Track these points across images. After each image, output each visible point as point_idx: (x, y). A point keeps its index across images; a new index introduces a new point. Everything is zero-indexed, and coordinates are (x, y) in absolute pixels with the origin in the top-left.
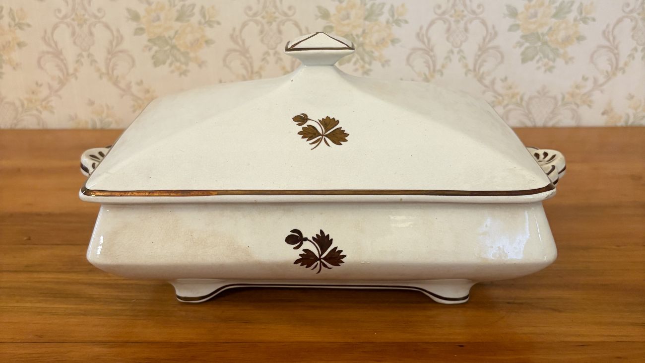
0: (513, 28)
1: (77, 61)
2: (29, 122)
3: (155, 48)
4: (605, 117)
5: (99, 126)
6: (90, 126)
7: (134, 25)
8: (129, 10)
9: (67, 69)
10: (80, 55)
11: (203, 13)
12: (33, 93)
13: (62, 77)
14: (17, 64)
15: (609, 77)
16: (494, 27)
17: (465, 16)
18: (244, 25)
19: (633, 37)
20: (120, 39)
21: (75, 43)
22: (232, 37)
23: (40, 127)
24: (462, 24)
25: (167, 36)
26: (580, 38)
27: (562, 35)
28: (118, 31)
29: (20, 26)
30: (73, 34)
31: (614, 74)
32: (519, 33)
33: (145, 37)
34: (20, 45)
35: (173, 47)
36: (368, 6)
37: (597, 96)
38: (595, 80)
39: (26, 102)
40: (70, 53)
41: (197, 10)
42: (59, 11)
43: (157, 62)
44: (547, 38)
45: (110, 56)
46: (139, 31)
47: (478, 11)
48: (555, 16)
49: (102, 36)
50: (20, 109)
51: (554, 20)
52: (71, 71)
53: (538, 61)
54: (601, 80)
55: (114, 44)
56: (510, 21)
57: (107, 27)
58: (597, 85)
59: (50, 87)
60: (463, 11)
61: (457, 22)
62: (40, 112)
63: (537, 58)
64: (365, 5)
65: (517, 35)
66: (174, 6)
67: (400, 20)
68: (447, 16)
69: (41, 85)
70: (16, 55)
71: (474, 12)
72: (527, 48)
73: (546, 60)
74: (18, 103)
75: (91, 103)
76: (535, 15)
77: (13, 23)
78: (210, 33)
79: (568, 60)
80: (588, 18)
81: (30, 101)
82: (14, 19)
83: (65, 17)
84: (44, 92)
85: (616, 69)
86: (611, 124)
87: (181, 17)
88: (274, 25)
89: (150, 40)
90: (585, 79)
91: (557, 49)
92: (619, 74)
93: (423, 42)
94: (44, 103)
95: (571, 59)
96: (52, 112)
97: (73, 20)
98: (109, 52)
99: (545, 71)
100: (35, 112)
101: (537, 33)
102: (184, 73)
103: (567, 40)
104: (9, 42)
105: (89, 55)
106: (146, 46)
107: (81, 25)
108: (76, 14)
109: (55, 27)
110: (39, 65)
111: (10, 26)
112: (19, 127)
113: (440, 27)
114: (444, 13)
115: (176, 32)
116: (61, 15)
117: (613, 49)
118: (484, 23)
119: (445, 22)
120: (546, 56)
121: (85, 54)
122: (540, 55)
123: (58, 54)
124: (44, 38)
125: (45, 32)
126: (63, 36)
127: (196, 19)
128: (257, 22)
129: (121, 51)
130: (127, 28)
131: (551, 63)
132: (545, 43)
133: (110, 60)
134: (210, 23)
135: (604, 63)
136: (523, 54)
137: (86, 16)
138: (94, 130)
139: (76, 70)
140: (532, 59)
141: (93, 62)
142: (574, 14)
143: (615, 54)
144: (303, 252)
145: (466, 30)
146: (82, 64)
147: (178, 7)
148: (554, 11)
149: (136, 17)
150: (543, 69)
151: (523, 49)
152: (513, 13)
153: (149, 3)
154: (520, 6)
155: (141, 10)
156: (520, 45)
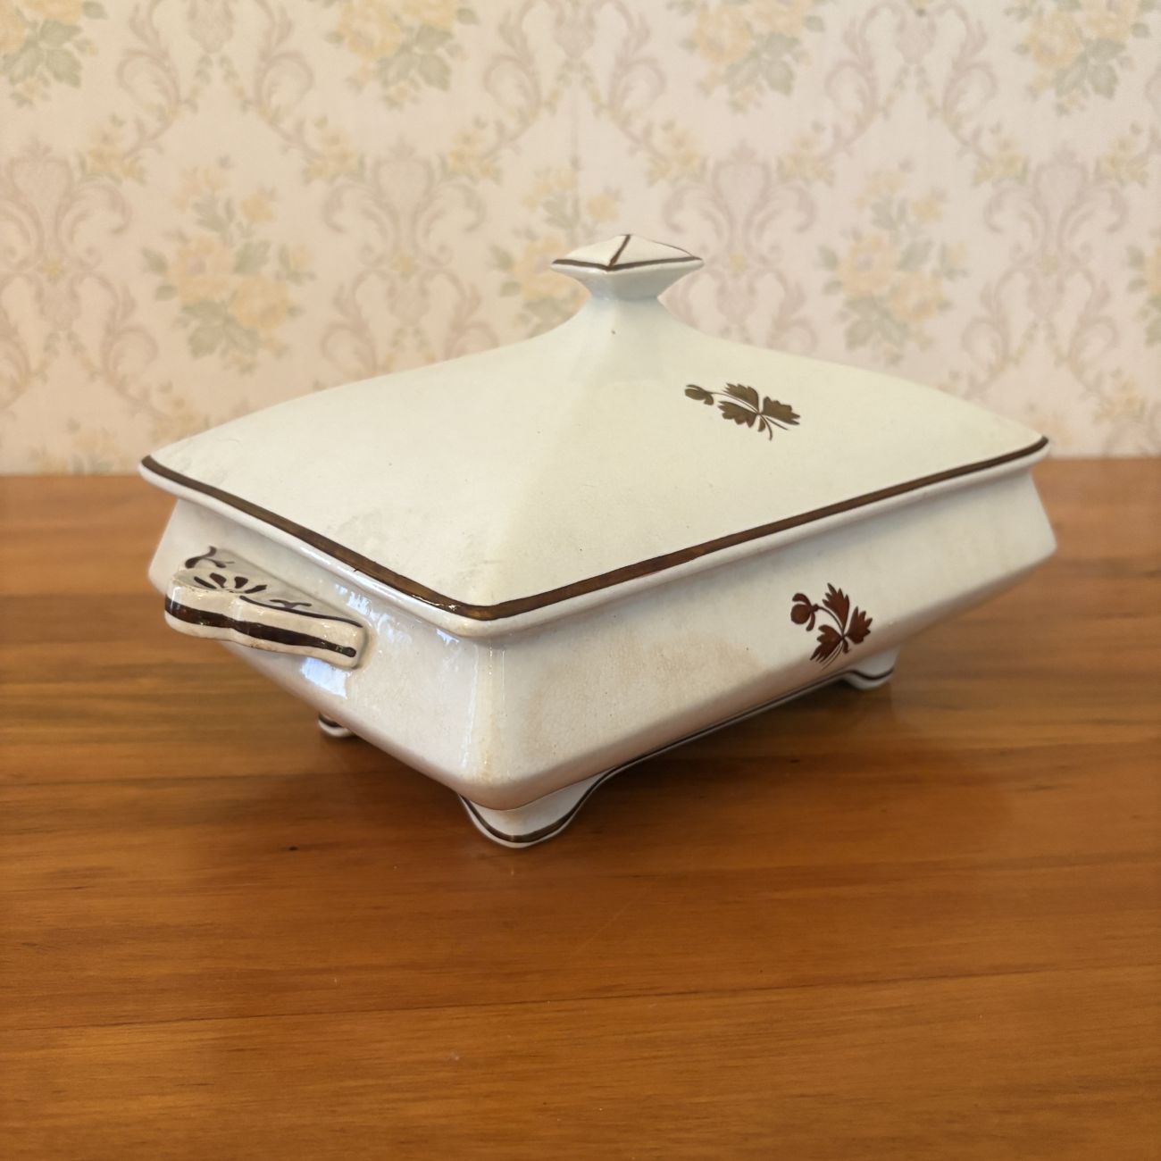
0: (832, 287)
1: (47, 348)
3: (195, 323)
5: (87, 468)
6: (70, 469)
7: (157, 280)
8: (146, 253)
9: (27, 361)
10: (52, 336)
11: (284, 257)
13: (16, 376)
15: (994, 373)
16: (798, 285)
17: (748, 266)
18: (359, 279)
19: (1030, 303)
20: (130, 306)
21: (42, 312)
22: (338, 302)
24: (744, 281)
25: (217, 300)
26: (945, 306)
27: (913, 299)
28: (126, 291)
30: (39, 295)
31: (1002, 368)
32: (841, 297)
33: (176, 302)
35: (229, 321)
38: (971, 380)
40: (32, 332)
41: (272, 252)
42: (12, 252)
43: (198, 348)
44: (888, 305)
45: (109, 339)
46: (165, 291)
47: (772, 258)
48: (901, 267)
49: (95, 301)
51: (900, 274)
52: (34, 365)
53: (874, 346)
54: (982, 378)
55: (119, 314)
56: (826, 276)
57: (104, 282)
58: (974, 388)
60: (744, 258)
61: (736, 276)
63: (873, 340)
65: (837, 301)
66: (231, 245)
68: (718, 266)
71: (763, 260)
72: (855, 324)
73: (887, 344)
75: (73, 427)
76: (868, 265)
78: (295, 294)
79: (926, 344)
80: (955, 271)
83: (24, 263)
85: (1006, 358)
87: (245, 263)
88: (414, 281)
89: (184, 309)
90: (954, 377)
91: (906, 325)
92: (1010, 368)
93: (678, 310)
95: (930, 341)
97: (40, 269)
98: (109, 331)
99: (888, 363)
101: (872, 297)
102: (247, 369)
103: (922, 309)
105: (71, 337)
106: (179, 320)
107: (53, 280)
108: (46, 259)
109: (4, 282)
113: (706, 284)
114: (713, 260)
115: (235, 294)
116: (14, 261)
117: (999, 323)
118: (781, 278)
119: (714, 276)
120: (887, 337)
121: (62, 334)
122: (877, 335)
123: (8, 334)
126: (20, 302)
127: (270, 268)
128: (382, 275)
129: (132, 329)
130: (143, 287)
131: (896, 350)
132: (886, 314)
133: (111, 345)
134: (295, 277)
135: (985, 349)
136: (849, 333)
137: (65, 264)
138: (78, 476)
139: (44, 364)
140: (864, 341)
141: (78, 349)
142: (931, 265)
143: (1002, 335)
145: (751, 290)
146: (56, 353)
147: (238, 247)
148: (898, 258)
149: (158, 265)
150: (883, 360)
151: (848, 324)
152: (830, 260)
153: (182, 237)
154: (843, 248)
155: (169, 251)
156: (844, 317)
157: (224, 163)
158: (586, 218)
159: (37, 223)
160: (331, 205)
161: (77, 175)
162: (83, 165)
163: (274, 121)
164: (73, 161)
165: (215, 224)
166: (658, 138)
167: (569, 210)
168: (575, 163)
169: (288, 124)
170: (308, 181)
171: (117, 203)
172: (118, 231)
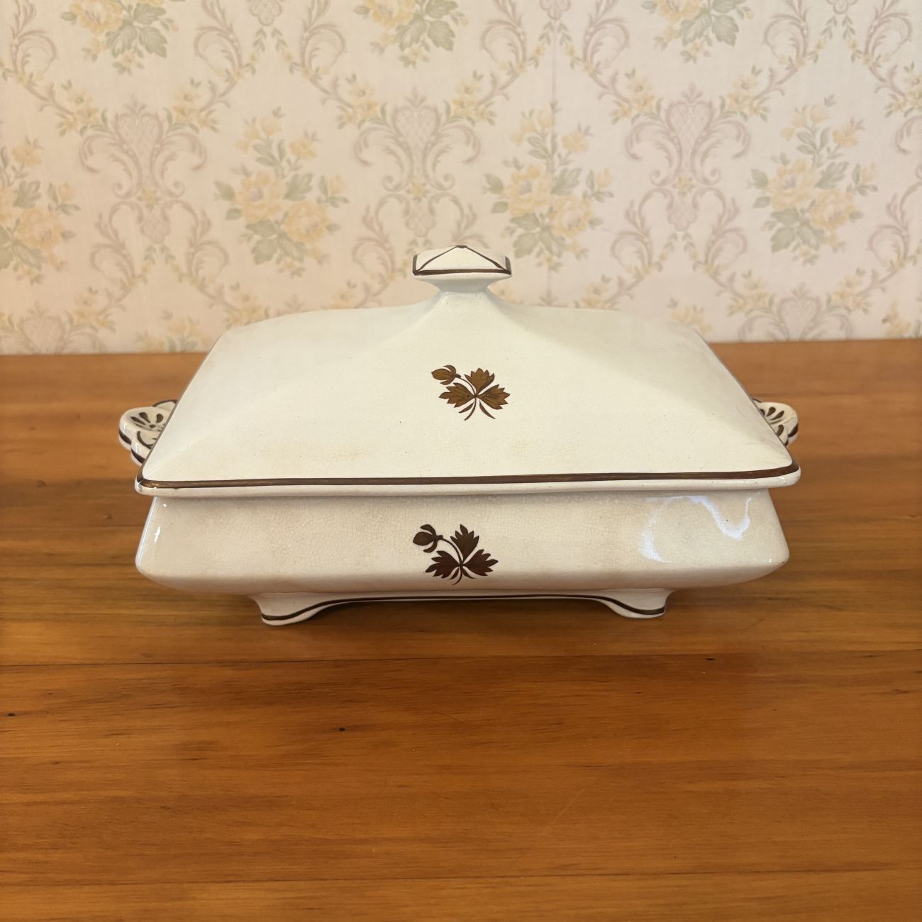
0: (761, 202)
1: (146, 258)
2: (81, 344)
3: (257, 237)
4: (888, 325)
5: (179, 348)
6: (166, 349)
7: (226, 205)
8: (218, 184)
9: (132, 268)
10: (150, 249)
11: (324, 187)
12: (85, 303)
13: (125, 280)
14: (62, 263)
15: (893, 270)
16: (733, 201)
17: (693, 186)
18: (382, 203)
20: (207, 224)
21: (142, 231)
22: (366, 221)
23: (97, 351)
24: (689, 199)
25: (272, 220)
26: (854, 216)
27: (830, 210)
28: (204, 213)
29: (64, 208)
30: (140, 219)
31: (902, 265)
32: (770, 209)
33: (242, 221)
34: (66, 236)
35: (282, 235)
36: (557, 173)
37: (876, 297)
38: (875, 275)
39: (75, 317)
40: (137, 246)
41: (315, 182)
42: (120, 186)
43: (259, 258)
44: (807, 215)
45: (192, 250)
46: (234, 213)
47: (712, 179)
48: (820, 185)
49: (181, 222)
50: (68, 327)
51: (818, 190)
52: (138, 271)
53: (795, 249)
54: (883, 273)
55: (199, 231)
56: (757, 193)
57: (188, 207)
58: (877, 282)
59: (109, 295)
60: (690, 179)
61: (683, 194)
62: (96, 330)
63: (794, 244)
64: (553, 171)
65: (766, 212)
66: (283, 177)
67: (602, 193)
68: (668, 187)
69: (96, 292)
70: (60, 250)
71: (706, 181)
72: (780, 230)
73: (805, 247)
74: (64, 318)
75: (168, 316)
76: (792, 184)
77: (54, 205)
78: (333, 214)
79: (838, 246)
80: (866, 187)
81: (82, 315)
82: (55, 199)
83: (128, 194)
84: (101, 301)
85: (905, 258)
86: (894, 336)
87: (293, 192)
88: (425, 201)
89: (248, 227)
90: (860, 273)
91: (822, 232)
92: (909, 265)
93: (635, 224)
94: (101, 318)
95: (842, 244)
96: (113, 330)
97: (140, 199)
98: (191, 244)
99: (805, 262)
100: (88, 330)
101: (795, 209)
102: (297, 272)
103: (836, 219)
104: (50, 232)
105: (163, 249)
106: (244, 235)
107: (150, 207)
108: (144, 191)
109: (114, 210)
110: (94, 265)
111: (50, 208)
112: (67, 351)
113: (658, 202)
114: (664, 182)
115: (286, 214)
116: (122, 192)
117: (901, 229)
118: (720, 196)
119: (665, 195)
120: (806, 242)
121: (157, 247)
122: (798, 240)
123: (119, 248)
124: (98, 226)
125: (100, 216)
126: (126, 223)
127: (314, 195)
128: (400, 199)
129: (209, 243)
130: (217, 210)
131: (813, 252)
132: (805, 223)
133: (193, 254)
134: (333, 202)
135: (887, 250)
136: (774, 239)
137: (158, 194)
138: (172, 354)
139: (145, 270)
140: (787, 245)
141: (169, 257)
142: (848, 180)
143: (903, 237)
145: (695, 205)
146: (154, 261)
147: (288, 179)
148: (819, 177)
149: (228, 194)
150: (801, 260)
151: (774, 231)
152: (762, 182)
153: (247, 174)
154: (771, 171)
155: (236, 183)
156: (770, 226)
157: (276, 113)
158: (562, 150)
159: (137, 164)
160: (360, 145)
161: (166, 126)
162: (170, 118)
163: (315, 80)
164: (163, 115)
165: (272, 162)
166: (623, 86)
167: (549, 146)
168: (553, 106)
169: (325, 81)
170: (341, 126)
171: (196, 147)
172: (198, 168)
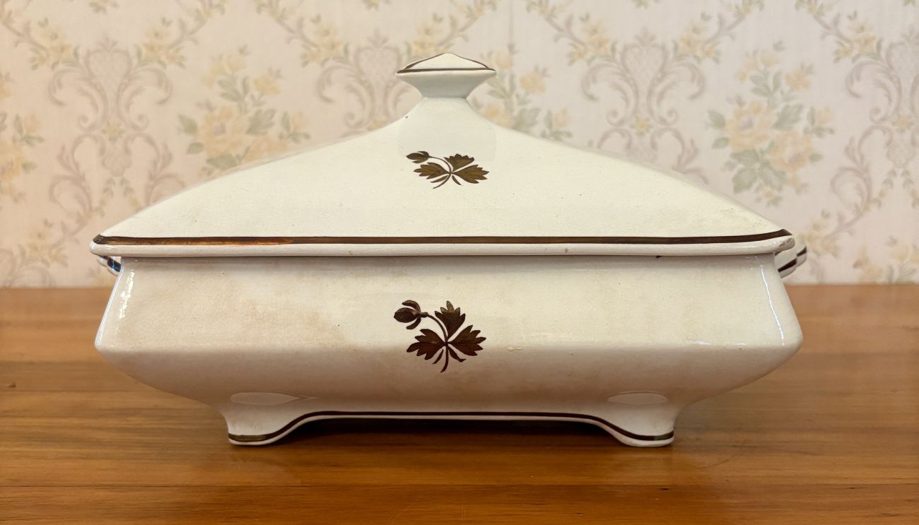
0: (720, 143)
1: (106, 190)
2: (30, 278)
3: (217, 172)
4: (859, 271)
7: (188, 139)
8: (181, 118)
9: (90, 202)
10: (110, 181)
11: (286, 122)
12: (40, 236)
13: (81, 212)
14: (21, 195)
15: (859, 212)
16: (692, 142)
17: (651, 126)
19: (888, 155)
20: (168, 158)
21: (103, 164)
23: (47, 285)
24: (647, 138)
25: (234, 155)
26: (815, 158)
27: (788, 153)
28: (166, 147)
29: (28, 140)
30: (102, 151)
31: (866, 208)
32: (728, 150)
33: (202, 156)
34: (27, 167)
36: (516, 113)
37: (844, 240)
38: (841, 218)
39: (28, 250)
40: (96, 178)
41: (277, 118)
42: (85, 119)
44: (768, 157)
45: (152, 183)
46: (195, 148)
47: (670, 119)
48: (778, 125)
49: (142, 155)
50: (19, 261)
51: (776, 132)
52: (95, 204)
53: (757, 190)
54: (849, 216)
55: (159, 165)
56: (715, 134)
57: (150, 141)
58: (844, 225)
59: (64, 228)
60: (648, 120)
61: (641, 134)
62: (48, 264)
63: (756, 185)
64: (512, 111)
65: (726, 153)
66: (246, 112)
67: (560, 133)
68: (626, 127)
69: (51, 225)
70: (19, 182)
71: (663, 121)
72: (740, 172)
73: (768, 189)
74: (16, 252)
76: (750, 125)
77: (18, 136)
79: (801, 188)
80: (823, 129)
81: (35, 248)
82: (20, 131)
83: (92, 127)
84: (55, 235)
85: (869, 201)
86: (867, 280)
87: (255, 127)
89: (210, 161)
90: (826, 215)
91: (783, 173)
92: (874, 208)
94: (54, 252)
95: (804, 186)
96: (65, 265)
97: (104, 132)
98: (151, 177)
99: (768, 204)
100: (40, 264)
101: (754, 150)
103: (797, 160)
104: (12, 163)
105: (123, 182)
106: (204, 169)
107: (113, 139)
108: (108, 124)
109: (78, 142)
110: (52, 198)
111: (14, 140)
112: (17, 284)
113: (617, 141)
114: (622, 122)
115: (247, 150)
116: (86, 125)
117: (862, 172)
118: (678, 136)
119: (623, 135)
120: (768, 182)
121: (117, 180)
122: (759, 181)
123: (78, 180)
124: (60, 158)
125: (63, 149)
126: (87, 156)
127: (275, 130)
129: (169, 176)
130: (178, 144)
131: (776, 193)
132: (766, 164)
133: (152, 188)
134: (295, 137)
135: (850, 191)
136: (736, 179)
137: (122, 127)
139: (103, 203)
140: (749, 186)
141: (128, 190)
142: (803, 123)
143: (865, 180)
144: (421, 334)
145: (654, 146)
146: (112, 194)
147: (251, 114)
148: (775, 119)
149: (191, 128)
150: (765, 201)
151: (735, 172)
152: (719, 122)
153: (210, 107)
154: (729, 113)
155: (199, 118)
156: (730, 166)
157: (242, 51)
158: (521, 91)
159: (104, 97)
160: (323, 83)
161: (135, 61)
162: (139, 54)
163: (280, 20)
164: (133, 52)
165: (236, 97)
166: (578, 29)
167: (507, 85)
168: (511, 47)
169: (291, 21)
170: (305, 64)
171: (162, 81)
172: (162, 102)
